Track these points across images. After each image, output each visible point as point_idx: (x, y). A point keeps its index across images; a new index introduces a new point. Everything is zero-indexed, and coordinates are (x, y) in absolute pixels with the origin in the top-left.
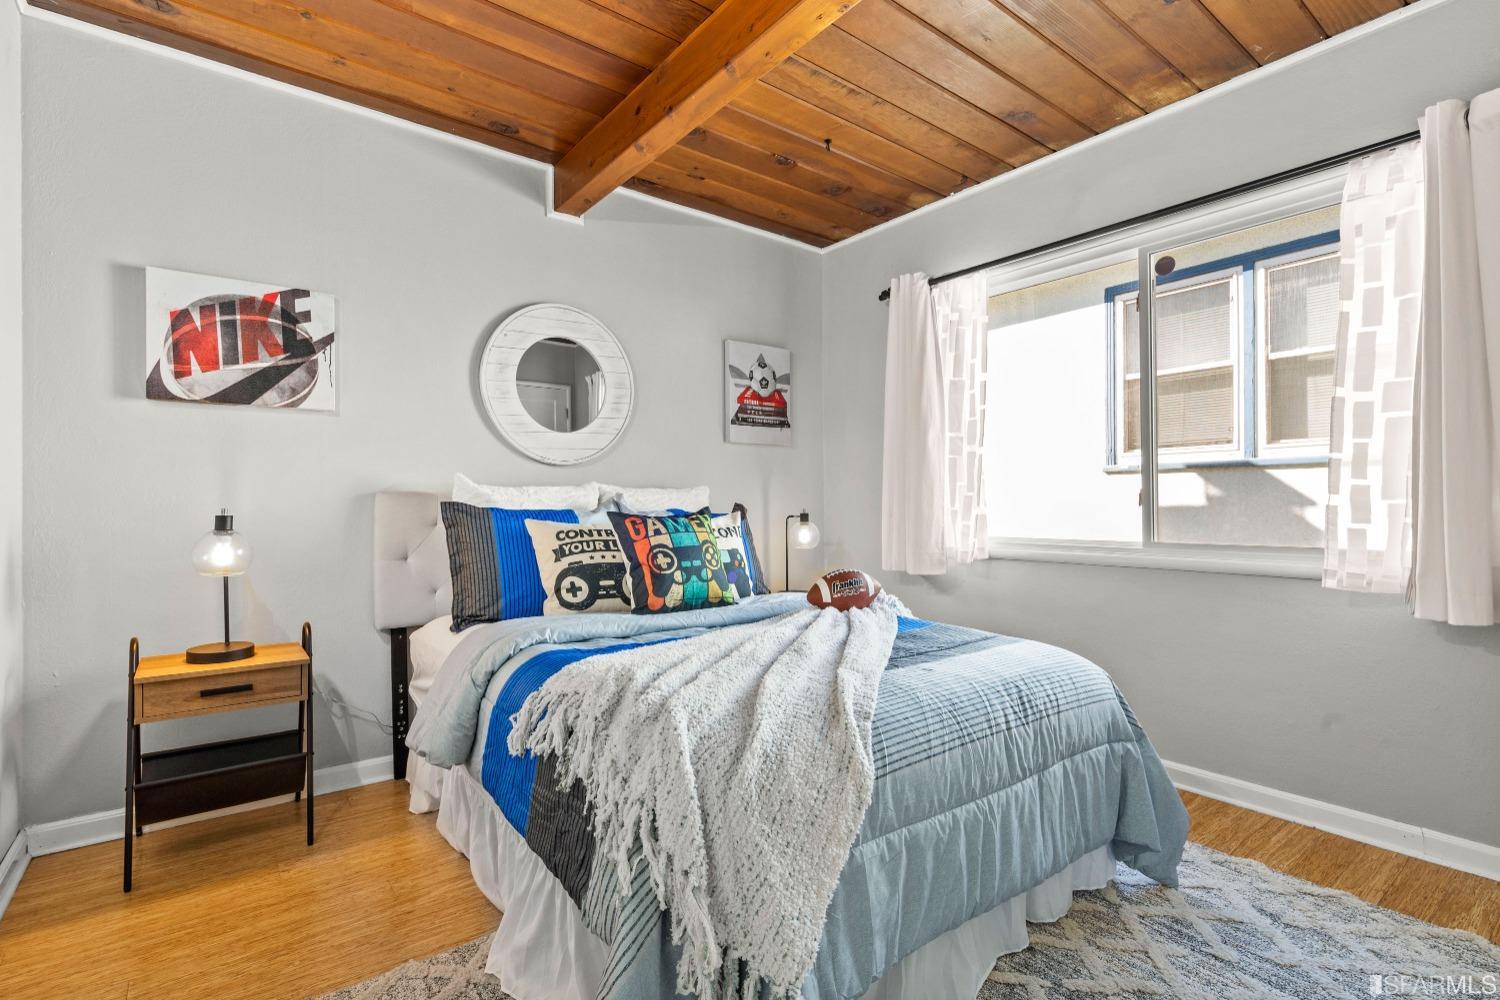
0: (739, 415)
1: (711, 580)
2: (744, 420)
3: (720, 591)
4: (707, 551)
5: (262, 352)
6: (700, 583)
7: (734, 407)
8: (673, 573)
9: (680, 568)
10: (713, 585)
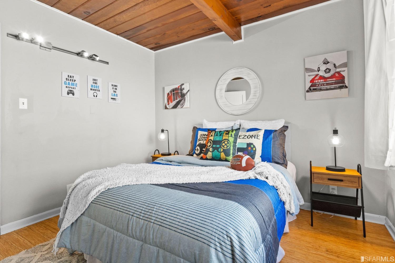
0: (311, 88)
1: (222, 152)
2: (314, 89)
3: (225, 156)
4: (224, 142)
5: (178, 98)
6: (218, 153)
7: (308, 85)
8: (210, 148)
9: (212, 147)
10: (223, 154)
